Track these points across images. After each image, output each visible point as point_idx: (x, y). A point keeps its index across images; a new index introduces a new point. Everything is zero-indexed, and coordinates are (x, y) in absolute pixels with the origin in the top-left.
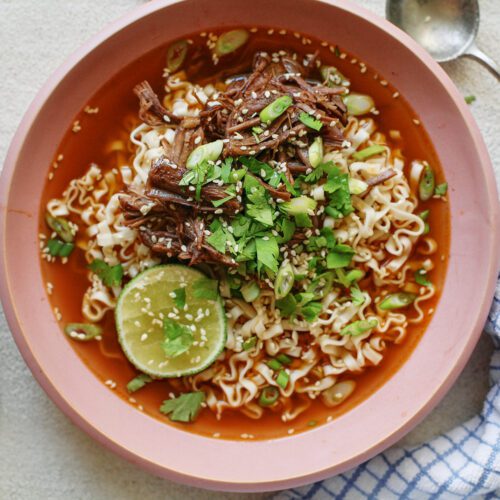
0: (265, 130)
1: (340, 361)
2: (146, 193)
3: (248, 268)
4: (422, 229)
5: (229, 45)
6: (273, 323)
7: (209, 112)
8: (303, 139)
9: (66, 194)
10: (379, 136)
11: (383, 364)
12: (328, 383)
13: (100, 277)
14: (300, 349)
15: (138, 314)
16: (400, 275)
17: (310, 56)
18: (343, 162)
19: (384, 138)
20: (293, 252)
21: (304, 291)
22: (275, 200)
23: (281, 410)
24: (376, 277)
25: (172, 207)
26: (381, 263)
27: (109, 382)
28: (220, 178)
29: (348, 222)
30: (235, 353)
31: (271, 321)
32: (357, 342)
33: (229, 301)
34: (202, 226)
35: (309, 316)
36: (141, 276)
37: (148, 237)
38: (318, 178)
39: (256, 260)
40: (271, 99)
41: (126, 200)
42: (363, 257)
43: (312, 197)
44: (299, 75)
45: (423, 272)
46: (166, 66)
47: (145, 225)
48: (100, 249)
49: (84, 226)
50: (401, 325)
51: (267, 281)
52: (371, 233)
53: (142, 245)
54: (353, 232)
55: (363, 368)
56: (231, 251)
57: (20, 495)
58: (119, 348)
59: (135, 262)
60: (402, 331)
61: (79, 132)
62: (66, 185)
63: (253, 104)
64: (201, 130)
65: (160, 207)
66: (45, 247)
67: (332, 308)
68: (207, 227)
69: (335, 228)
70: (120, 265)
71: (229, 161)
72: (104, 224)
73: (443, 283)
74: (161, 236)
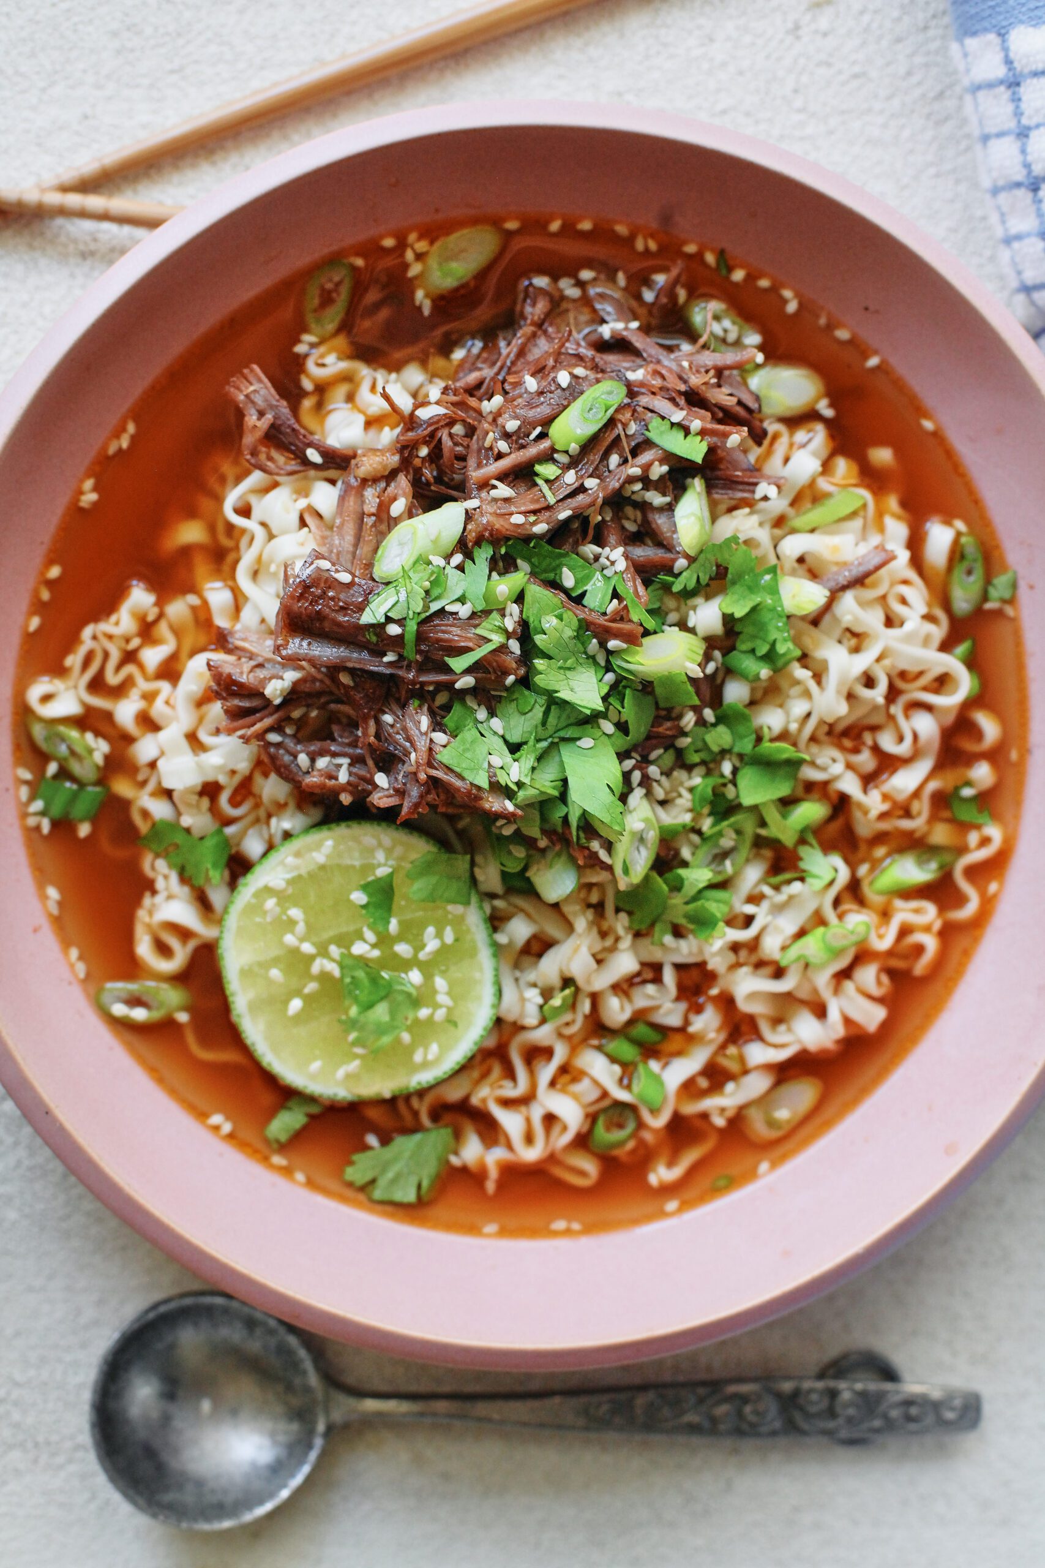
0: (566, 468)
1: (782, 1028)
2: (277, 649)
3: (544, 818)
4: (965, 684)
5: (454, 265)
6: (613, 949)
7: (421, 432)
8: (659, 485)
9: (73, 660)
10: (842, 466)
11: (886, 1027)
12: (756, 1085)
13: (171, 866)
14: (682, 1006)
15: (275, 952)
16: (915, 806)
17: (660, 279)
18: (763, 535)
19: (855, 468)
20: (653, 771)
21: (685, 864)
22: (602, 644)
23: (644, 1159)
24: (857, 815)
25: (345, 679)
26: (868, 780)
27: (216, 1119)
28: (462, 600)
29: (784, 684)
30: (523, 1028)
31: (609, 942)
32: (823, 980)
33: (499, 903)
34: (425, 721)
35: (703, 922)
36: (274, 857)
37: (287, 758)
38: (704, 580)
39: (563, 797)
40: (573, 392)
41: (227, 669)
42: (823, 769)
43: (692, 631)
44: (635, 325)
45: (967, 792)
46: (305, 330)
47: (277, 728)
48: (168, 794)
49: (123, 740)
50: (927, 929)
51: (595, 845)
52: (842, 709)
53: (273, 777)
54: (799, 708)
55: (838, 1042)
56: (503, 779)
57: (16, 1404)
58: (234, 1036)
59: (257, 821)
60: (930, 943)
61: (95, 504)
62: (71, 641)
63: (530, 405)
64: (403, 482)
65: (314, 680)
66: (32, 798)
67: (754, 899)
68: (437, 725)
69: (752, 703)
70: (219, 832)
71: (484, 554)
72: (172, 734)
73: (1017, 817)
74: (322, 753)
